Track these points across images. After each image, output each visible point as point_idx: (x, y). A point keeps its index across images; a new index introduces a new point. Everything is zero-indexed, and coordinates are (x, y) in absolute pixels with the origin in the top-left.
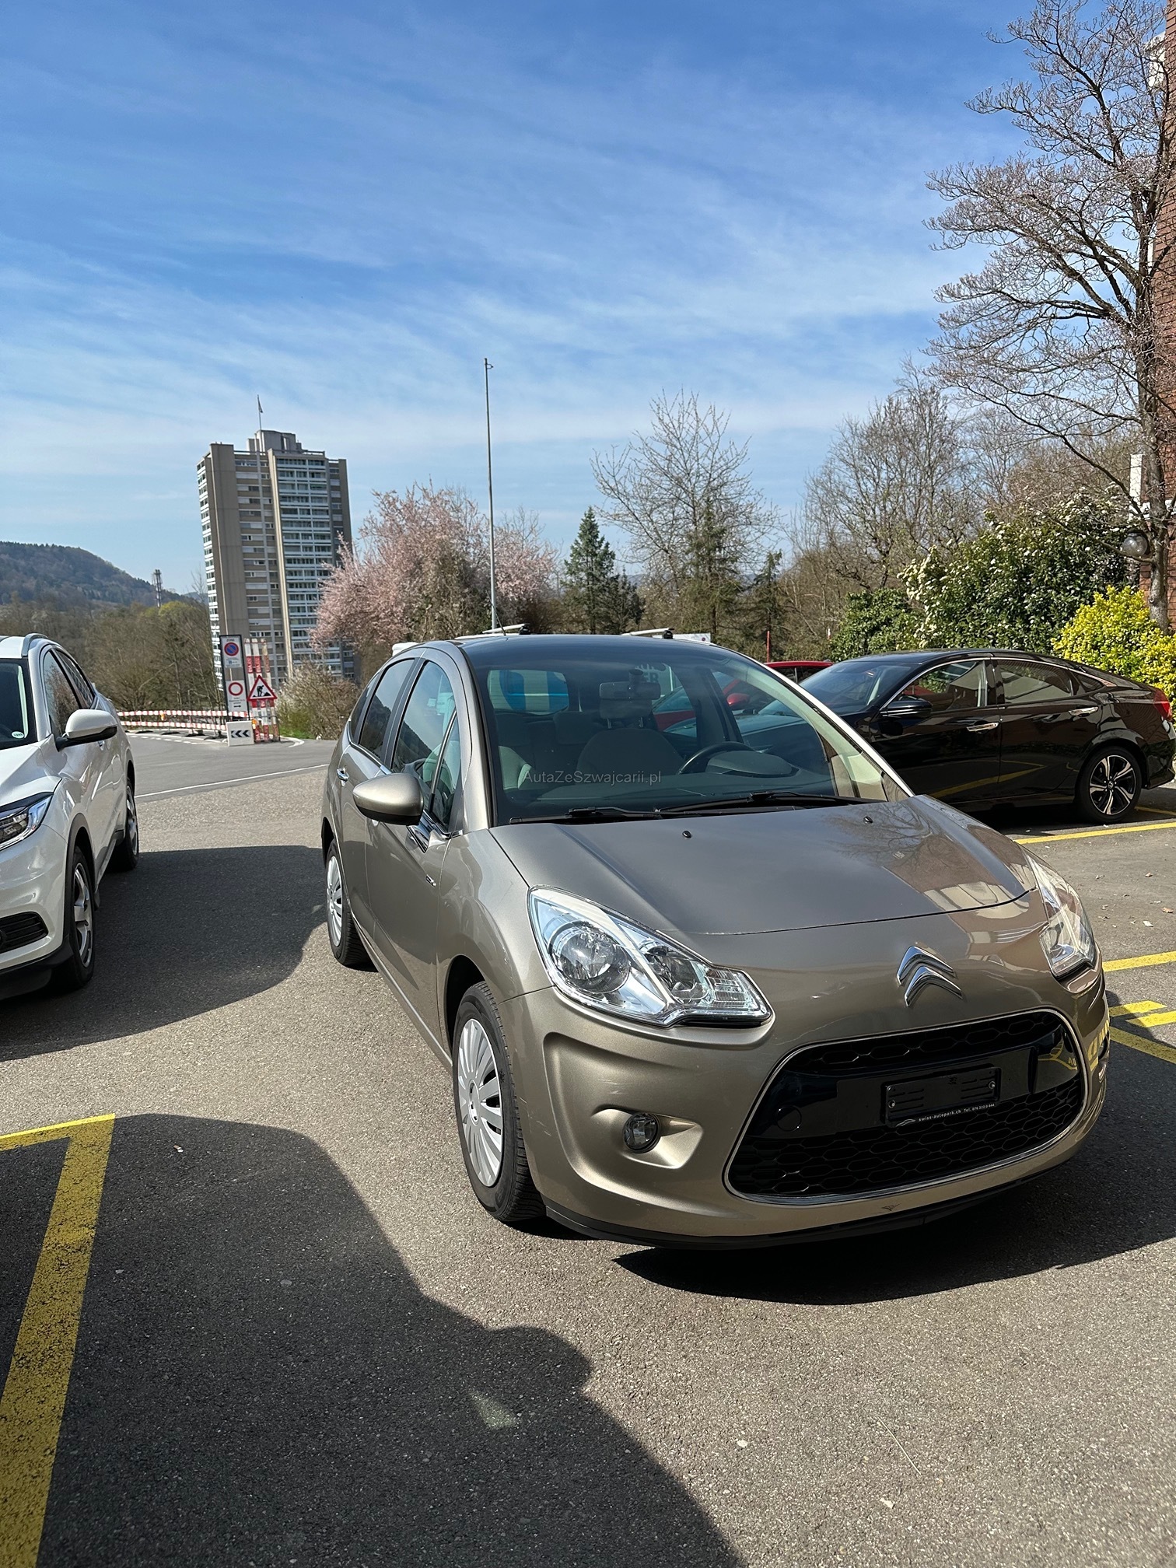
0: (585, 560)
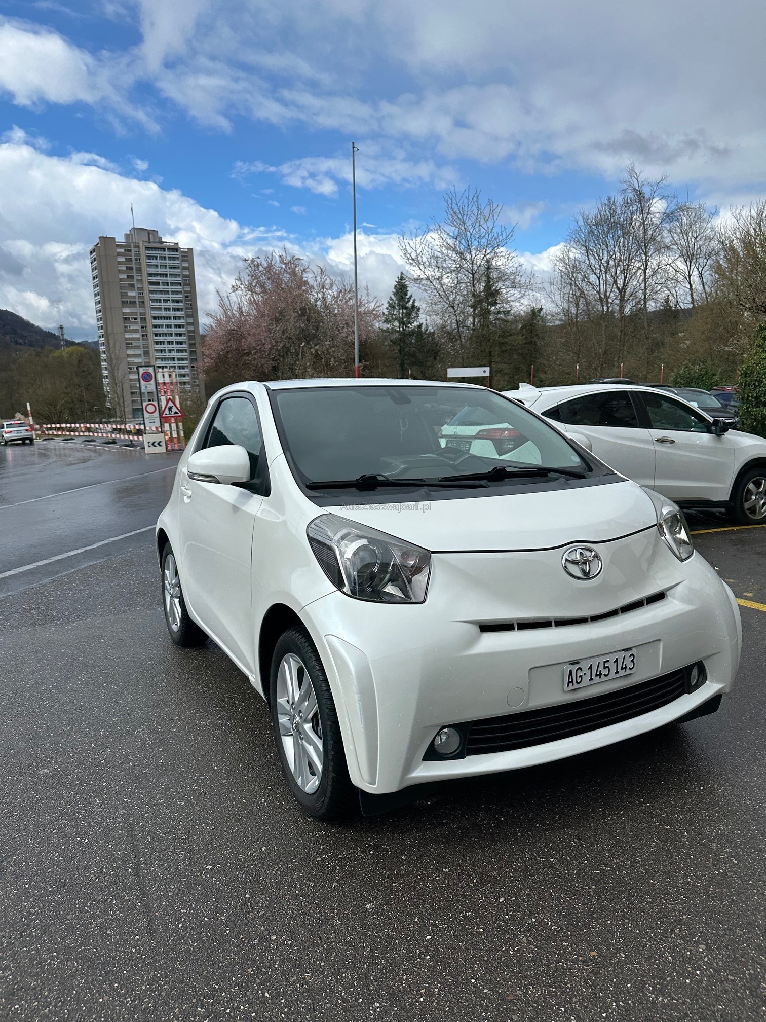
0: (398, 312)
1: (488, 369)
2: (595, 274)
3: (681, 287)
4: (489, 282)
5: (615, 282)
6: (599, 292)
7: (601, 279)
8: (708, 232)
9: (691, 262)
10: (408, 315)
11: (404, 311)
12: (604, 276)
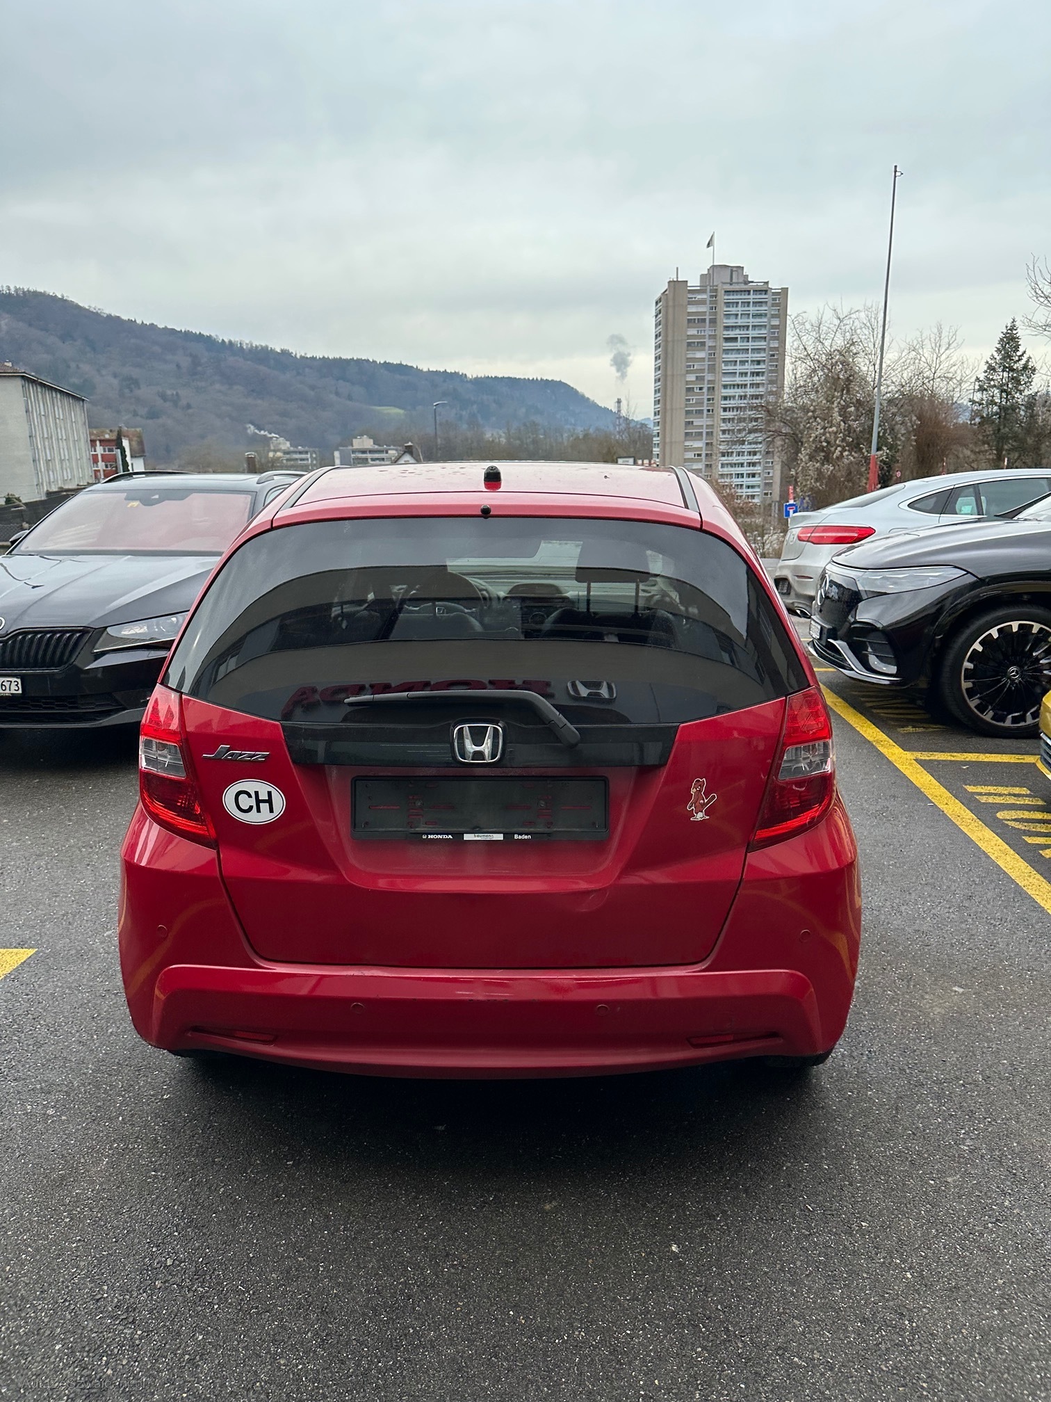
0: (1001, 376)
10: (1017, 380)
11: (1011, 375)
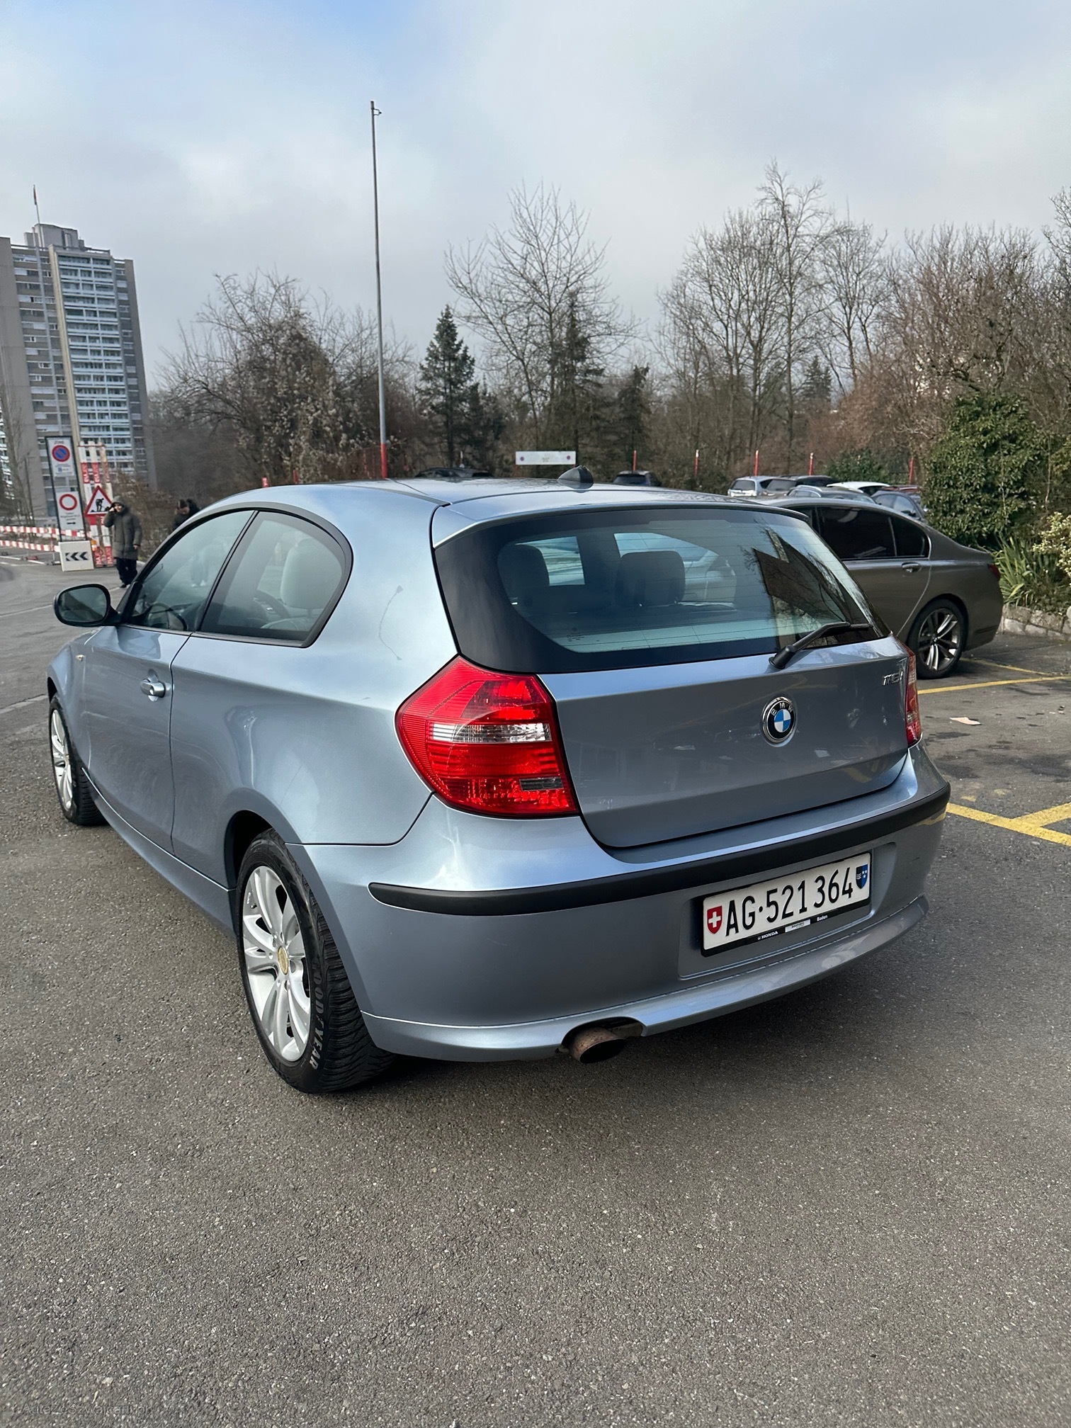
0: (442, 365)
1: (573, 454)
2: (721, 320)
3: (838, 343)
4: (574, 326)
5: (749, 334)
6: (726, 348)
7: (729, 329)
8: (874, 266)
9: (851, 309)
10: (458, 370)
11: (452, 365)
12: (733, 324)
